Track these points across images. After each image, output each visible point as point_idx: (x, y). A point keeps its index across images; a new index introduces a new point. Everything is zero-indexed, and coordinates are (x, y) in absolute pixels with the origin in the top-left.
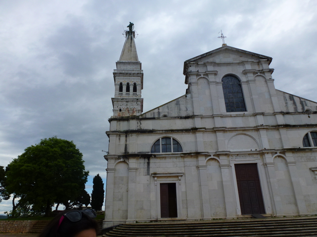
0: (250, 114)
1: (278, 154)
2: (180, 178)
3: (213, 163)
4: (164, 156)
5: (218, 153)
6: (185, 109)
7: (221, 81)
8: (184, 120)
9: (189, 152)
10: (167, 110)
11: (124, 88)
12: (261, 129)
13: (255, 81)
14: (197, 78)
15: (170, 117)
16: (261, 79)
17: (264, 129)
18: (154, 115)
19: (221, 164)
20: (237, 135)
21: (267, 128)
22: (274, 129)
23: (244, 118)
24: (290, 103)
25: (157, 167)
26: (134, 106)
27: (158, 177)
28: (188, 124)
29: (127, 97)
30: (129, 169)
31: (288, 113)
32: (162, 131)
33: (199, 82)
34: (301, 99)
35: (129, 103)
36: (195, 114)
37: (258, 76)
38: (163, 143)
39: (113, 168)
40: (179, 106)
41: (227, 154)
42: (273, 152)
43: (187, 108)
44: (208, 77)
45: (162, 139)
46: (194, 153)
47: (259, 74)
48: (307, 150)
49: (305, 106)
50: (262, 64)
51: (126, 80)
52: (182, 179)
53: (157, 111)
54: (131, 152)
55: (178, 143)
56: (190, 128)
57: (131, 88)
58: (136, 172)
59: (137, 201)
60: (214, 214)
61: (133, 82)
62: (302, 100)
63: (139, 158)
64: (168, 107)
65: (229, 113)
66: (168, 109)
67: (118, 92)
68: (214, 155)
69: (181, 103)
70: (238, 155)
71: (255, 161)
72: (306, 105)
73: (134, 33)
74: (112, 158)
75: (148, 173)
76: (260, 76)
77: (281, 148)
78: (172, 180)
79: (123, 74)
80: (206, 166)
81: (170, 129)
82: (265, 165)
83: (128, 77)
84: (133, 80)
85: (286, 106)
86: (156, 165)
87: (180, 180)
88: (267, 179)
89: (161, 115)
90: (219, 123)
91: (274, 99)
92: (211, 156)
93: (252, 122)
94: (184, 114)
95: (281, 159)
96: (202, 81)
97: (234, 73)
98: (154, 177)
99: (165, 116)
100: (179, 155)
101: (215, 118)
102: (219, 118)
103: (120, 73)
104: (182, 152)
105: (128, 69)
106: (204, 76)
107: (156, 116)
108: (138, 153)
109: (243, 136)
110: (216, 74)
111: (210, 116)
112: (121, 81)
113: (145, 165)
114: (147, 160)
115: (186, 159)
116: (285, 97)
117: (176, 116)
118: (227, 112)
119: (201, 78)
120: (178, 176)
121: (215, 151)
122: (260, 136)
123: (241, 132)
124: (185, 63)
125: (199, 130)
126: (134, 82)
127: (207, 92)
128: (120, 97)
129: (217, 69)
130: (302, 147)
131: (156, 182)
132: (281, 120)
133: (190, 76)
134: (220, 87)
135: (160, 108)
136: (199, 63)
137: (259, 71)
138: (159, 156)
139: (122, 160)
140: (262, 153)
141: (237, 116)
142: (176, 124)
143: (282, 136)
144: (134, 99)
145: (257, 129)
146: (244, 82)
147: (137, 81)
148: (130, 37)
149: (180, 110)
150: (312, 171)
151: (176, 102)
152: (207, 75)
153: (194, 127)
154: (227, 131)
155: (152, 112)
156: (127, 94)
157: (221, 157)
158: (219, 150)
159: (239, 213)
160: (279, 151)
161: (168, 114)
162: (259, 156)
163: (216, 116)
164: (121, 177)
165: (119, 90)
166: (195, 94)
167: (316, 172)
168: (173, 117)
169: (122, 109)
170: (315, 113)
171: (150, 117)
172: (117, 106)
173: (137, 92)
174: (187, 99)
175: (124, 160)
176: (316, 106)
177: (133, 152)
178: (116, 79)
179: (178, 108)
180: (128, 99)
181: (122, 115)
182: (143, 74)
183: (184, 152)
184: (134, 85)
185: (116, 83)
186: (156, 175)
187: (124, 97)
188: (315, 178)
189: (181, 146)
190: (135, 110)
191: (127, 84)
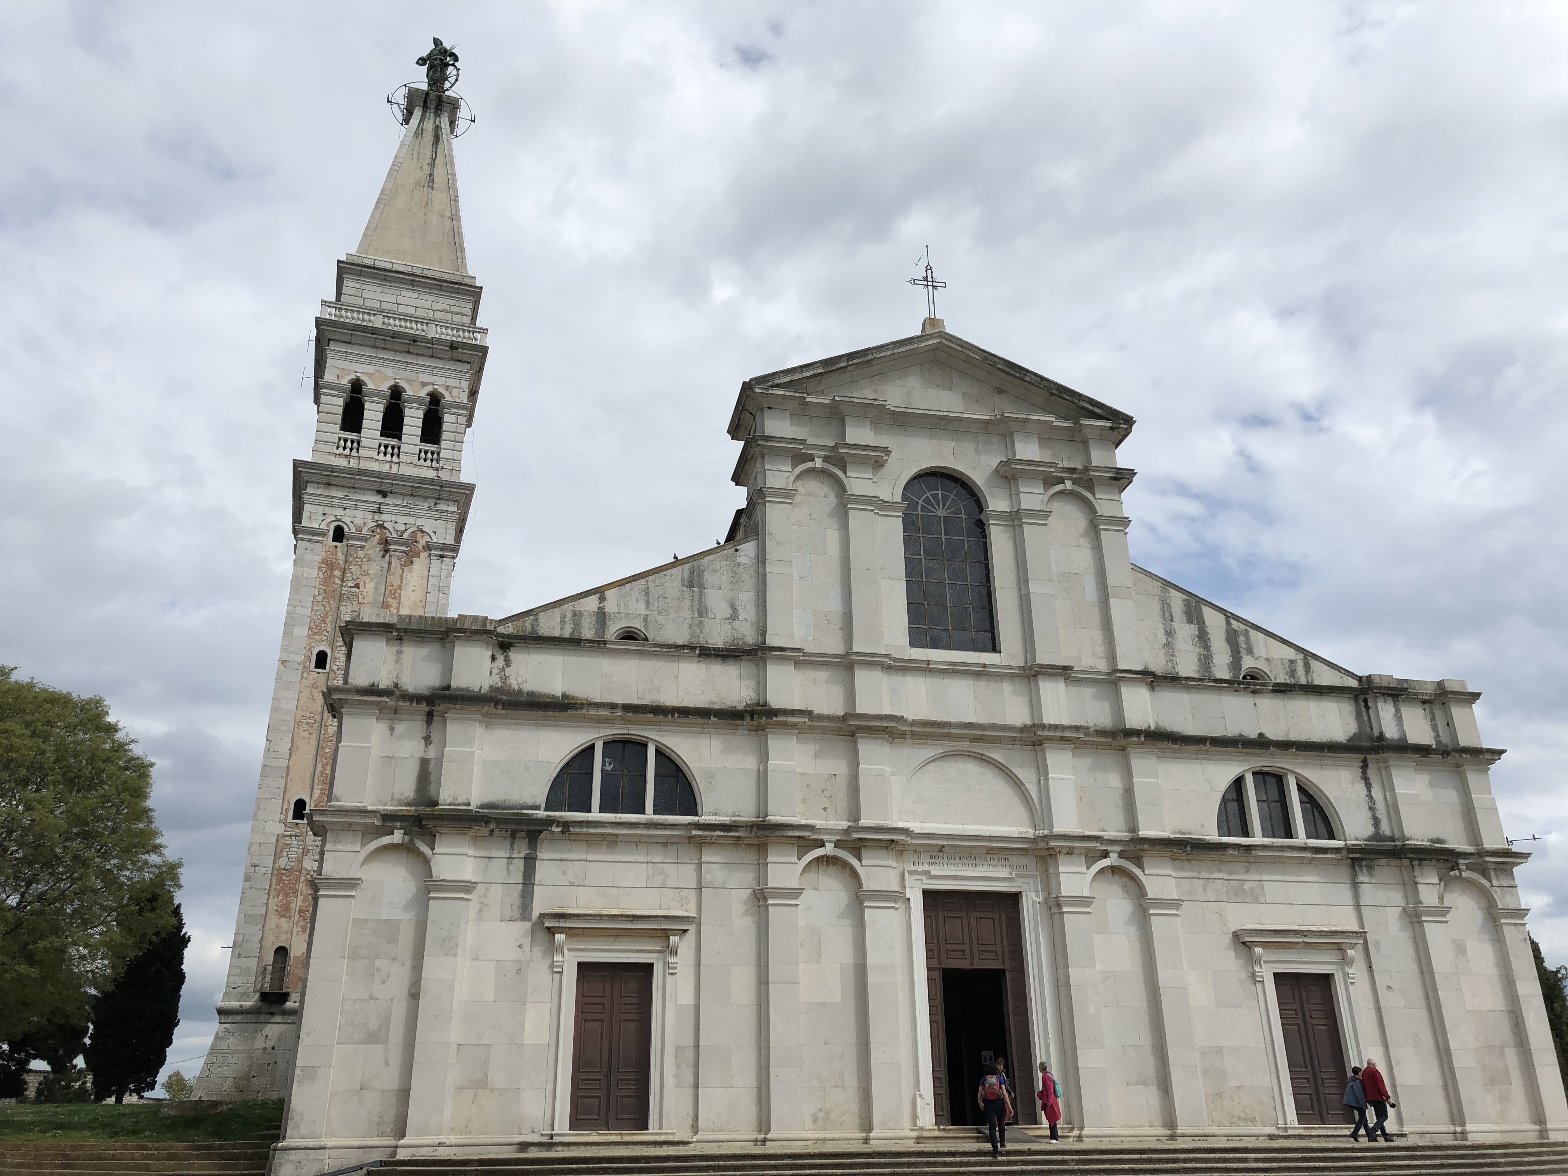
0: (1011, 667)
1: (1114, 860)
2: (674, 939)
3: (827, 879)
4: (608, 830)
5: (856, 836)
6: (728, 613)
7: (898, 498)
8: (716, 667)
9: (725, 819)
10: (641, 608)
11: (373, 414)
12: (1051, 739)
13: (1046, 517)
14: (794, 466)
15: (656, 646)
16: (1072, 509)
17: (1062, 739)
18: (577, 626)
19: (866, 886)
20: (945, 756)
21: (1079, 739)
22: (1105, 745)
23: (982, 679)
24: (1185, 632)
25: (572, 885)
26: (419, 522)
27: (570, 932)
28: (734, 687)
29: (385, 468)
30: (431, 885)
31: (1173, 680)
32: (613, 706)
33: (800, 490)
34: (1232, 621)
35: (389, 500)
36: (771, 641)
37: (1061, 493)
38: (608, 769)
39: (351, 873)
40: (701, 594)
41: (896, 844)
42: (1090, 848)
43: (734, 609)
44: (845, 473)
45: (605, 744)
46: (748, 826)
47: (1068, 485)
48: (1231, 852)
49: (1243, 652)
50: (1085, 442)
51: (389, 372)
52: (686, 947)
53: (591, 604)
54: (450, 801)
55: (679, 769)
56: (741, 706)
57: (413, 420)
58: (463, 900)
59: (460, 1045)
60: (815, 1120)
61: (424, 384)
62: (1235, 624)
63: (485, 831)
64: (647, 593)
65: (918, 654)
67: (335, 431)
68: (838, 844)
69: (709, 578)
70: (942, 849)
71: (1014, 884)
72: (1250, 651)
73: (454, 105)
74: (351, 824)
75: (525, 912)
76: (1073, 494)
77: (1125, 835)
78: (638, 951)
79: (374, 331)
80: (796, 893)
81: (647, 700)
82: (1054, 904)
83: (400, 357)
84: (424, 378)
85: (1168, 644)
86: (565, 873)
87: (674, 951)
88: (1056, 968)
89: (613, 628)
90: (873, 694)
91: (1122, 610)
92: (823, 845)
93: (1014, 707)
94: (718, 636)
95: (1126, 880)
96: (815, 489)
97: (959, 466)
98: (551, 931)
99: (629, 636)
100: (683, 833)
101: (856, 667)
102: (876, 674)
103: (356, 328)
104: (696, 819)
105: (402, 309)
106: (827, 466)
107: (588, 633)
108: (483, 806)
109: (972, 769)
110: (878, 464)
111: (837, 656)
112: (358, 370)
113: (511, 867)
114: (522, 848)
115: (708, 855)
116: (1165, 605)
117: (680, 642)
118: (912, 645)
119: (813, 470)
120: (665, 934)
121: (845, 824)
122: (1042, 772)
123: (965, 746)
124: (747, 387)
125: (781, 719)
126: (429, 389)
127: (832, 540)
128: (342, 463)
129: (887, 438)
130: (1212, 835)
131: (558, 958)
132: (1140, 708)
133: (763, 457)
134: (894, 526)
135: (609, 594)
136: (809, 399)
137: (1073, 470)
138: (585, 830)
139: (398, 837)
140: (1044, 851)
141: (954, 672)
142: (677, 677)
143: (1134, 779)
144: (422, 480)
145: (1035, 738)
146: (1000, 515)
147: (450, 382)
148: (429, 125)
149: (702, 611)
150: (1244, 943)
151: (686, 574)
152: (842, 462)
153: (761, 701)
154: (903, 734)
156: (386, 447)
157: (869, 856)
158: (864, 822)
159: (927, 1117)
161: (646, 627)
162: (1030, 863)
163: (861, 663)
164: (386, 920)
165: (339, 419)
166: (779, 544)
167: (1258, 950)
168: (669, 646)
169: (346, 529)
170: (1282, 690)
171: (557, 634)
172: (320, 509)
173: (443, 444)
174: (739, 564)
175: (407, 838)
176: (1291, 661)
177: (460, 800)
178: (329, 354)
179: (696, 604)
180: (389, 476)
181: (346, 561)
182: (484, 350)
183: (704, 819)
184: (431, 403)
185: (329, 376)
186: (562, 924)
187: (365, 465)
188: (1253, 975)
189: (690, 784)
190: (422, 541)
191: (389, 393)
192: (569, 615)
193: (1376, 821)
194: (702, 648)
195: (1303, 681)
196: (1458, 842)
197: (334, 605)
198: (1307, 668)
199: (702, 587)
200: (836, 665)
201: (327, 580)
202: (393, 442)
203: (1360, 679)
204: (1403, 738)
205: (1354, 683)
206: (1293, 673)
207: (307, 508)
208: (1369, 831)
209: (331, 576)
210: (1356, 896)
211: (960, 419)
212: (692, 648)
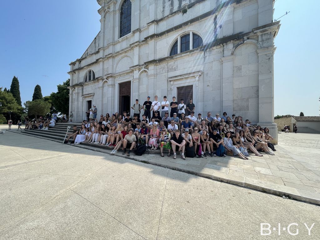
1: (143, 69)
14: (104, 13)
17: (136, 46)
20: (122, 58)
21: (139, 44)
22: (146, 43)
24: (168, 4)
27: (85, 97)
31: (162, 20)
36: (100, 48)
38: (90, 75)
39: (71, 93)
40: (96, 44)
54: (76, 83)
63: (79, 86)
66: (91, 49)
69: (97, 40)
78: (90, 99)
85: (163, 11)
94: (97, 50)
102: (112, 46)
106: (108, 10)
107: (85, 56)
113: (81, 90)
114: (82, 87)
117: (94, 53)
118: (119, 38)
123: (124, 55)
139: (73, 89)
142: (93, 59)
143: (149, 49)
149: (96, 47)
150: (170, 81)
151: (94, 41)
154: (115, 56)
155: (85, 53)
160: (144, 66)
161: (91, 52)
170: (191, 6)
188: (171, 88)
193: (216, 35)
208: (213, 39)
210: (205, 61)
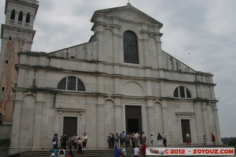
0: (141, 67)
1: (157, 101)
3: (109, 103)
4: (69, 93)
5: (114, 96)
7: (122, 35)
8: (89, 64)
9: (90, 92)
10: (75, 53)
11: (17, 16)
12: (148, 80)
13: (148, 41)
14: (104, 28)
15: (78, 60)
16: (152, 39)
17: (150, 80)
18: (63, 55)
19: (116, 104)
20: (130, 82)
21: (152, 80)
22: (157, 81)
23: (137, 69)
24: (170, 62)
25: (62, 103)
26: (25, 37)
27: (62, 111)
28: (92, 68)
29: (19, 27)
30: (36, 102)
31: (168, 71)
32: (70, 71)
33: (105, 32)
35: (20, 32)
36: (99, 60)
37: (151, 37)
38: (69, 82)
39: (21, 99)
40: (86, 50)
41: (121, 97)
42: (154, 99)
43: (92, 54)
44: (113, 30)
45: (68, 77)
46: (95, 93)
47: (152, 35)
48: (176, 100)
49: (179, 66)
50: (155, 28)
51: (20, 9)
52: (83, 114)
53: (65, 51)
54: (39, 87)
55: (82, 82)
56: (94, 72)
57: (24, 18)
58: (43, 105)
59: (42, 131)
61: (26, 11)
62: (178, 61)
63: (46, 92)
64: (76, 50)
65: (125, 64)
66: (76, 51)
67: (9, 19)
68: (111, 97)
69: (88, 48)
70: (128, 98)
71: (140, 104)
72: (180, 66)
74: (21, 90)
75: (54, 108)
76: (152, 37)
77: (159, 97)
78: (75, 115)
80: (103, 105)
81: (76, 70)
82: (147, 108)
83: (22, 6)
84: (27, 10)
85: (167, 64)
86: (61, 101)
87: (81, 115)
88: (147, 118)
89: (70, 56)
90: (117, 71)
91: (160, 58)
92: (108, 97)
93: (142, 74)
94: (89, 58)
95: (159, 104)
96: (108, 32)
97: (133, 30)
98: (59, 111)
99: (72, 57)
100: (83, 94)
101: (115, 66)
102: (118, 67)
104: (85, 92)
106: (110, 28)
107: (65, 57)
108: (45, 88)
109: (134, 84)
110: (119, 29)
111: (111, 63)
112: (14, 8)
114: (53, 96)
115: (87, 98)
116: (167, 58)
117: (82, 59)
118: (124, 62)
119: (107, 29)
120: (80, 112)
121: (112, 94)
122: (146, 85)
124: (95, 12)
125: (101, 74)
126: (28, 12)
127: (111, 42)
128: (11, 25)
129: (121, 24)
130: (172, 96)
131: (60, 116)
132: (162, 75)
133: (98, 25)
134: (122, 40)
135: (69, 49)
136: (107, 15)
137: (153, 33)
138: (65, 93)
139: (30, 93)
140: (146, 99)
141: (132, 67)
142: (82, 66)
143: (161, 87)
144: (26, 29)
145: (145, 79)
146: (140, 40)
147: (31, 11)
149: (86, 54)
150: (177, 115)
151: (83, 46)
152: (112, 28)
153: (97, 71)
154: (123, 78)
155: (61, 51)
156: (19, 23)
157: (116, 99)
158: (115, 93)
160: (158, 99)
161: (76, 56)
162: (143, 101)
163: (115, 65)
164: (28, 108)
165: (10, 17)
166: (101, 42)
167: (179, 116)
168: (80, 60)
169: (12, 38)
170: (185, 73)
171: (59, 56)
172: (7, 34)
173: (30, 23)
174: (93, 45)
175: (31, 93)
176: (186, 68)
177: (41, 87)
178: (8, 4)
179: (85, 52)
180: (20, 28)
181: (12, 44)
182: (38, 6)
183: (87, 92)
184: (28, 15)
185: (8, 9)
186: (61, 110)
187: (15, 26)
188: (178, 120)
189: (84, 86)
190: (26, 41)
191: (20, 12)
192: (61, 53)
193: (197, 95)
194: (86, 61)
195: (188, 72)
196: (209, 99)
197: (9, 52)
198: (188, 70)
199: (86, 49)
200: (111, 65)
201: (8, 47)
202: (21, 22)
203: (196, 72)
204: (202, 82)
205: (195, 72)
206: (186, 70)
207: (4, 33)
208: (196, 97)
209: (9, 46)
210: (194, 107)
211: (134, 22)
212: (85, 60)
